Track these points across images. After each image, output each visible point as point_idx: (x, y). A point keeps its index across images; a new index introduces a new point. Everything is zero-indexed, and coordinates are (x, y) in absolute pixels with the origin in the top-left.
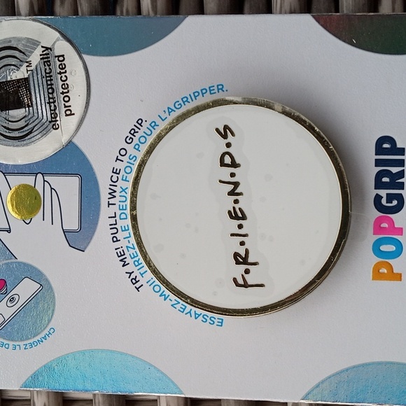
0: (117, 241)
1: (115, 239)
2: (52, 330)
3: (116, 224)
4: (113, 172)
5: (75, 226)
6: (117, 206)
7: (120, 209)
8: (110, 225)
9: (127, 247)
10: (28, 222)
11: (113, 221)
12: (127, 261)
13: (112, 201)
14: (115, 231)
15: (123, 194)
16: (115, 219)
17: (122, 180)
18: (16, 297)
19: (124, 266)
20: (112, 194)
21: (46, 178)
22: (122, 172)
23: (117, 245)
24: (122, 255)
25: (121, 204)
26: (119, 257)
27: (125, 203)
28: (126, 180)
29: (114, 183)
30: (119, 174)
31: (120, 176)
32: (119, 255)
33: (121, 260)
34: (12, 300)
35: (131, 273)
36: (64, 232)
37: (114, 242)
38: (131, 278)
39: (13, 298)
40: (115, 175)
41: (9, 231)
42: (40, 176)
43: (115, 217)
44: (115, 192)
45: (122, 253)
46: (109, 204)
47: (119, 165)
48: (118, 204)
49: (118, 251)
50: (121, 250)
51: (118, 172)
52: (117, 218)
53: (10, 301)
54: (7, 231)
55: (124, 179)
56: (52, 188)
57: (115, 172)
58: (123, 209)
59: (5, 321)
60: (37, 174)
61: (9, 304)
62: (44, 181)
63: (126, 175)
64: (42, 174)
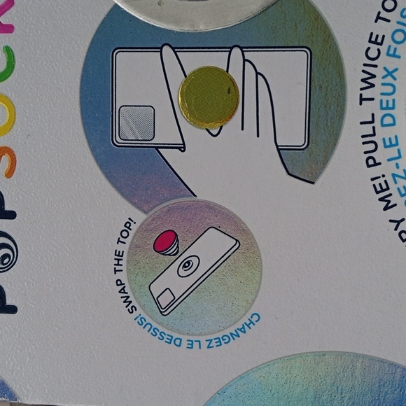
0: (376, 164)
1: (371, 162)
2: (255, 318)
3: (374, 135)
4: (370, 41)
5: (299, 139)
6: (377, 102)
7: (382, 108)
8: (363, 137)
9: (394, 175)
10: (215, 132)
11: (368, 129)
12: (393, 200)
13: (366, 94)
14: (372, 147)
15: (389, 80)
16: (372, 125)
17: (388, 54)
18: (195, 260)
19: (386, 208)
20: (368, 81)
21: (248, 55)
22: (388, 41)
23: (375, 171)
24: (383, 190)
25: (385, 98)
26: (378, 192)
27: (393, 97)
28: (394, 55)
29: (371, 61)
30: (381, 44)
31: (383, 49)
32: (379, 189)
33: (381, 199)
34: (187, 265)
35: (399, 222)
36: (279, 150)
37: (369, 166)
38: (399, 230)
39: (188, 262)
40: (374, 47)
41: (182, 148)
42: (236, 51)
43: (373, 122)
44: (374, 76)
45: (384, 187)
46: (362, 99)
47: (381, 29)
48: (378, 98)
49: (376, 182)
50: (382, 180)
51: (379, 41)
52: (377, 124)
53: (184, 266)
54: (179, 148)
55: (391, 52)
56: (257, 73)
57: (375, 40)
58: (387, 108)
59: (174, 300)
60: (231, 48)
61: (182, 272)
62: (245, 60)
63: (394, 45)
64: (241, 48)
